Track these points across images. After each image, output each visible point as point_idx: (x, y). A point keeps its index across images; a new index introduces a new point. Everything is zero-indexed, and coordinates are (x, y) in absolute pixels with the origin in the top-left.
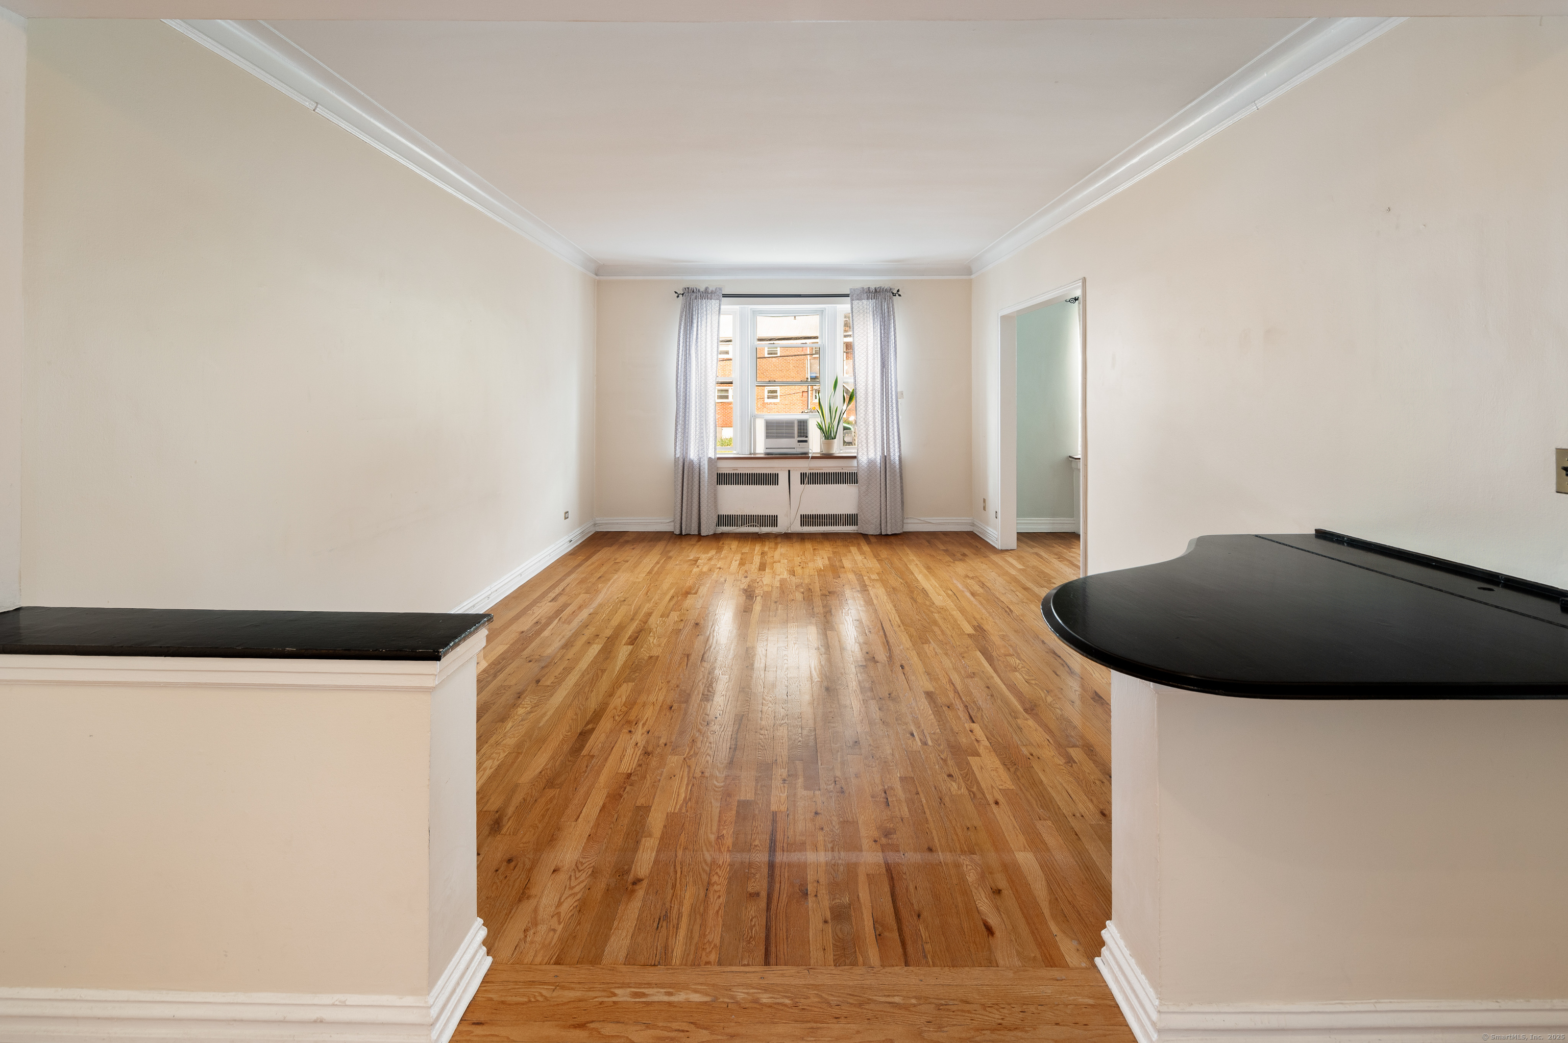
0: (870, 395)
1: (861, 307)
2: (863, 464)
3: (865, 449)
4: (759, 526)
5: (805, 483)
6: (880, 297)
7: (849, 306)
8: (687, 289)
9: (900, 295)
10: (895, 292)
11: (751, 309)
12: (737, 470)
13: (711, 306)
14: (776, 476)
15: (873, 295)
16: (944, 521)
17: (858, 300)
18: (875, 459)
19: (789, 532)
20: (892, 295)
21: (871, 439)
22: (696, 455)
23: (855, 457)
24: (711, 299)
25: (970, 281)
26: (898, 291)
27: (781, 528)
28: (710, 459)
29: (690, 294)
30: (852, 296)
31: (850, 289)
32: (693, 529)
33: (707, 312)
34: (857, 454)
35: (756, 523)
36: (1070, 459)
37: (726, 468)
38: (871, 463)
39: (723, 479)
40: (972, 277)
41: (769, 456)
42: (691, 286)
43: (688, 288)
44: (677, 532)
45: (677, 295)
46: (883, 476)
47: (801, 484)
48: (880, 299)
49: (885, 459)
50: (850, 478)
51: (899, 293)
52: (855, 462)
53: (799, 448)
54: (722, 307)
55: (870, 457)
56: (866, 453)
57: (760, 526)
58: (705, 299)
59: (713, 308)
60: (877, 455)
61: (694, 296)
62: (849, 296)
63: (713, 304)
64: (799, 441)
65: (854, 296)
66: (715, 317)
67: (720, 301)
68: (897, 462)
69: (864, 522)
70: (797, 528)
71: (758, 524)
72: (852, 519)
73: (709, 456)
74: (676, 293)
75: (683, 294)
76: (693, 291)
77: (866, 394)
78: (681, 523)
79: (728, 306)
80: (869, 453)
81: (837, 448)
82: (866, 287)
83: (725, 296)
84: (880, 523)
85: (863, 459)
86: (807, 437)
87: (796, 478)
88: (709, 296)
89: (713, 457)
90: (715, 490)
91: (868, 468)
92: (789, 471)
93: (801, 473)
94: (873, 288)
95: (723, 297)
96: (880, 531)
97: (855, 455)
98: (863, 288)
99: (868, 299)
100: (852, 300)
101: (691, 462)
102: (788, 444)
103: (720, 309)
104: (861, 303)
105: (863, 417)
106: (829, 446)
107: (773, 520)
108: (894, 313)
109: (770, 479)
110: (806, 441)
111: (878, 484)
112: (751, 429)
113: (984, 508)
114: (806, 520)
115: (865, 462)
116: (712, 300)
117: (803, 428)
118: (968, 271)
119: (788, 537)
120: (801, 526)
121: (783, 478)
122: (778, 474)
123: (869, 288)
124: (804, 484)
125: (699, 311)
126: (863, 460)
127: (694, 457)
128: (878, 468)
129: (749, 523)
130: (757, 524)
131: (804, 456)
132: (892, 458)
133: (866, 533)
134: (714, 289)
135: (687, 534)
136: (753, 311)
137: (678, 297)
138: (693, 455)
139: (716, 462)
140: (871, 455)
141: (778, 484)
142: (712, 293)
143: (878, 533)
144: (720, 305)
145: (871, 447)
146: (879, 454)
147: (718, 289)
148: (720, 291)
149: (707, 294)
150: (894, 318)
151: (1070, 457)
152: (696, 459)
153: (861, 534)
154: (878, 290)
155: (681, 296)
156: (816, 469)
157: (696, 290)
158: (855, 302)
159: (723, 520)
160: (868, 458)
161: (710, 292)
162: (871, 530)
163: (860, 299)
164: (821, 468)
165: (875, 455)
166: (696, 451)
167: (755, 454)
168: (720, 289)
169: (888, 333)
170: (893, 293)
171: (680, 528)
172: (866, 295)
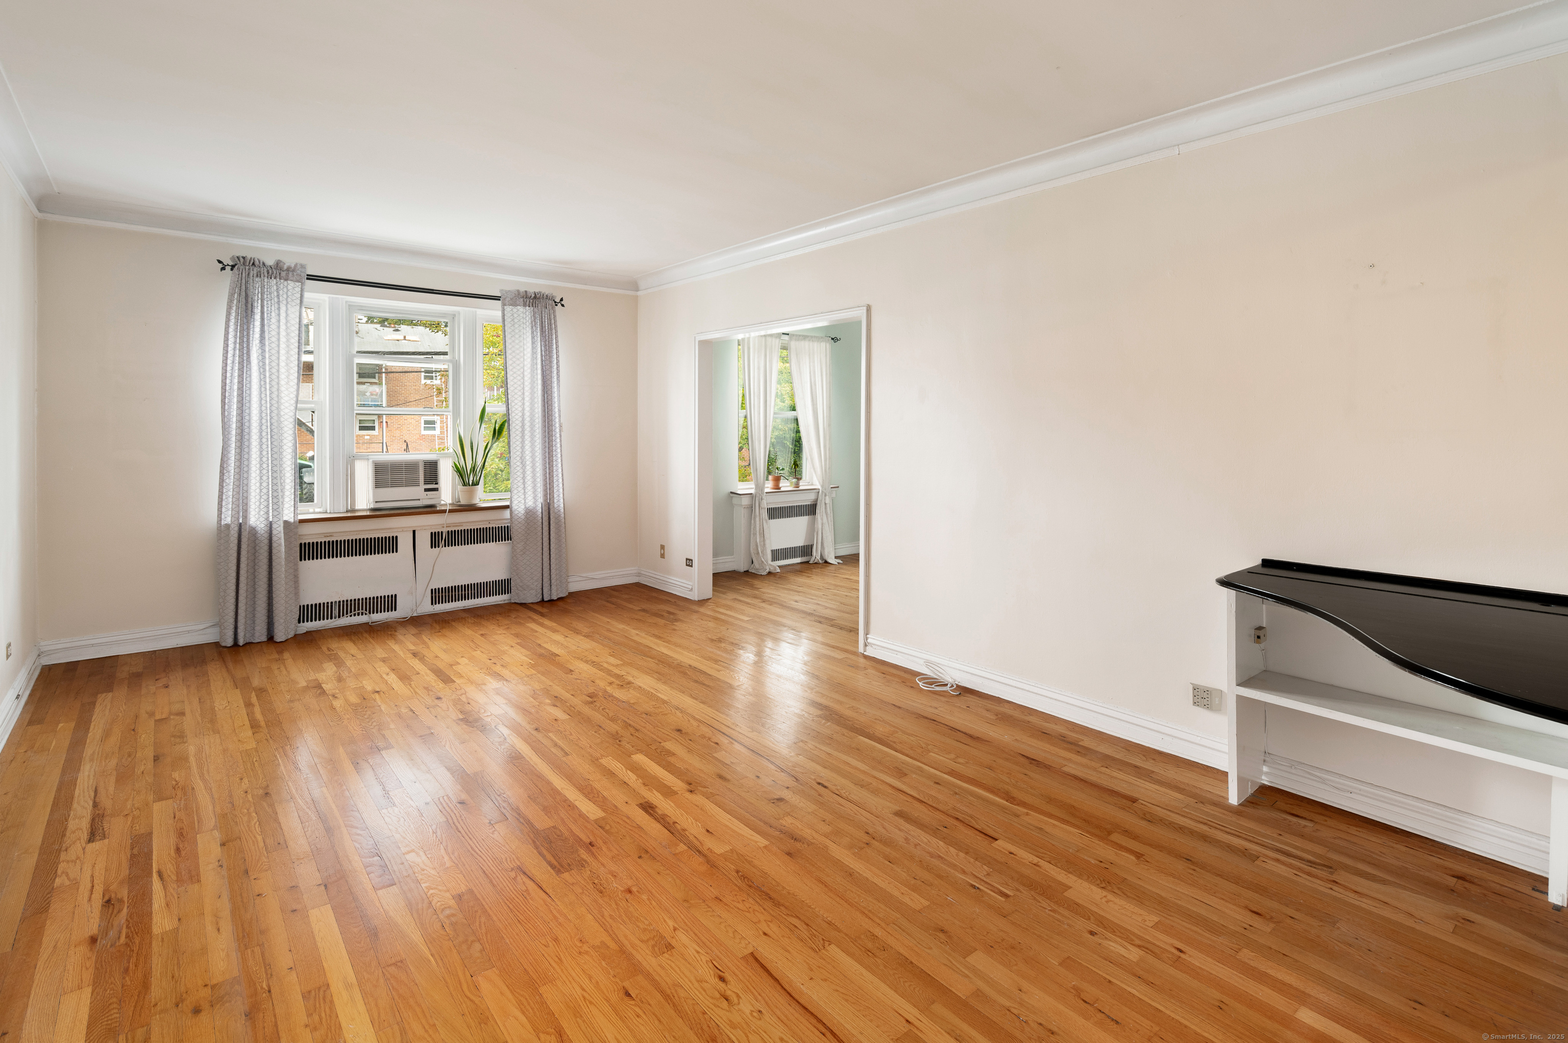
0: (527, 424)
1: (515, 315)
2: (520, 515)
3: (523, 497)
4: (368, 612)
5: (441, 546)
6: (539, 305)
7: (499, 313)
8: (242, 260)
9: (563, 305)
10: (558, 300)
11: (346, 302)
12: (331, 536)
13: (285, 290)
14: (395, 539)
15: (531, 301)
16: (609, 575)
17: (511, 305)
18: (534, 508)
19: (415, 615)
20: (554, 304)
21: (529, 483)
22: (262, 519)
23: (507, 507)
24: (286, 280)
25: (636, 299)
26: (562, 300)
27: (404, 609)
28: (286, 523)
29: (247, 267)
30: (505, 299)
31: (501, 291)
32: (257, 634)
33: (279, 298)
34: (511, 502)
35: (362, 609)
36: (731, 495)
37: (313, 534)
38: (529, 513)
39: (310, 551)
40: (639, 293)
41: (378, 513)
42: (249, 255)
43: (244, 258)
44: (229, 642)
45: (221, 266)
46: (546, 529)
47: (432, 547)
48: (540, 307)
49: (548, 507)
50: (502, 534)
51: (563, 303)
52: (507, 514)
53: (426, 499)
54: (307, 295)
55: (527, 506)
56: (523, 501)
57: (370, 613)
58: (275, 278)
59: (289, 293)
60: (538, 503)
61: (255, 272)
62: (499, 300)
63: (289, 287)
64: (426, 490)
65: (507, 299)
66: (294, 311)
67: (303, 284)
68: (562, 510)
69: (520, 589)
70: (427, 608)
71: (366, 610)
72: (503, 586)
73: (285, 518)
74: (220, 262)
75: (233, 267)
76: (253, 264)
77: (523, 426)
78: (236, 628)
79: (317, 294)
80: (527, 501)
81: (482, 496)
82: (522, 289)
83: (311, 277)
84: (541, 587)
85: (519, 508)
86: (436, 484)
87: (424, 540)
88: (283, 274)
89: (292, 520)
90: (296, 570)
91: (525, 520)
92: (414, 532)
93: (432, 533)
94: (531, 290)
95: (307, 279)
96: (541, 597)
97: (507, 503)
98: (518, 291)
99: (525, 305)
100: (504, 305)
101: (253, 531)
102: (416, 494)
103: (302, 296)
104: (515, 310)
105: (520, 456)
106: (471, 494)
107: (390, 603)
108: (556, 327)
109: (387, 545)
110: (436, 490)
111: (540, 539)
112: (347, 475)
113: (663, 556)
114: (438, 595)
115: (523, 512)
116: (289, 282)
117: (431, 471)
118: (634, 286)
119: (417, 622)
120: (432, 604)
121: (405, 543)
122: (397, 537)
123: (526, 292)
124: (439, 547)
125: (265, 296)
126: (520, 510)
127: (258, 523)
128: (540, 518)
129: (355, 610)
130: (364, 611)
131: (431, 509)
132: (556, 506)
133: (523, 602)
134: (293, 266)
135: (246, 643)
136: (349, 305)
137: (223, 269)
138: (256, 519)
139: (296, 527)
140: (530, 503)
141: (397, 552)
142: (288, 269)
143: (539, 600)
144: (302, 290)
145: (530, 493)
146: (540, 500)
147: (299, 266)
148: (303, 270)
149: (279, 271)
150: (556, 332)
151: (731, 493)
152: (263, 526)
153: (515, 603)
154: (538, 296)
155: (228, 268)
156: (454, 526)
157: (259, 262)
158: (508, 309)
159: (308, 612)
160: (525, 507)
161: (285, 267)
162: (532, 597)
163: (514, 304)
164: (461, 524)
165: (535, 503)
166: (262, 513)
167: (353, 511)
168: (303, 267)
169: (550, 352)
170: (555, 302)
171: (233, 637)
172: (522, 300)
